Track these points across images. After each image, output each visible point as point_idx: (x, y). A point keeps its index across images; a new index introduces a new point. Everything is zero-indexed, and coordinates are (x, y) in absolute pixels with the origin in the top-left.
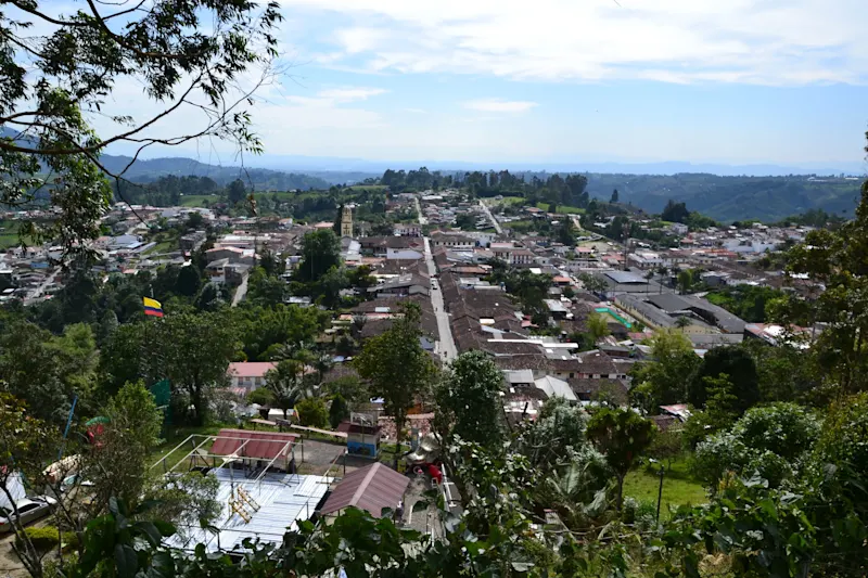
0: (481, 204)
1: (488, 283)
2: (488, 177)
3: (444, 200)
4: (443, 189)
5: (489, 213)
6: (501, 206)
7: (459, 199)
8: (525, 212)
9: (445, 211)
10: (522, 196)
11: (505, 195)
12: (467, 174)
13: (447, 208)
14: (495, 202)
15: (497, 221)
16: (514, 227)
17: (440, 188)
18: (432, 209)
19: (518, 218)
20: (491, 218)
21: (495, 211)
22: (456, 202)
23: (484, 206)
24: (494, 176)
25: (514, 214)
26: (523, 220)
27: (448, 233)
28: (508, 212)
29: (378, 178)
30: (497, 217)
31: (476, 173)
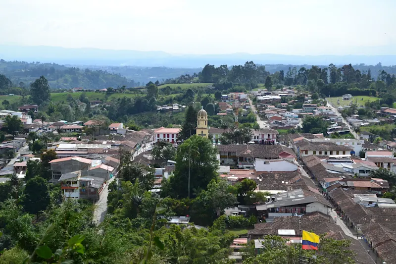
0: (328, 105)
1: (390, 200)
2: (329, 73)
3: (283, 100)
4: (278, 88)
5: (339, 115)
6: (353, 107)
7: (301, 99)
8: (383, 115)
9: (287, 114)
10: (374, 95)
11: (355, 93)
12: (303, 69)
13: (289, 109)
14: (345, 102)
15: (351, 124)
16: (373, 132)
17: (274, 86)
18: (270, 110)
19: (376, 121)
20: (344, 121)
21: (346, 114)
22: (299, 102)
23: (332, 107)
24: (335, 72)
25: (370, 116)
26: (382, 123)
27: (314, 140)
28: (362, 114)
29: (195, 75)
30: (350, 120)
31: (314, 68)
